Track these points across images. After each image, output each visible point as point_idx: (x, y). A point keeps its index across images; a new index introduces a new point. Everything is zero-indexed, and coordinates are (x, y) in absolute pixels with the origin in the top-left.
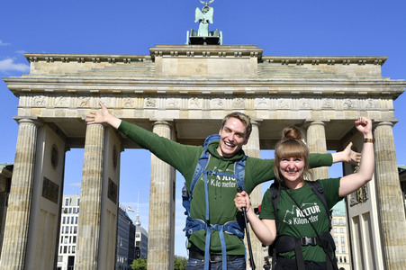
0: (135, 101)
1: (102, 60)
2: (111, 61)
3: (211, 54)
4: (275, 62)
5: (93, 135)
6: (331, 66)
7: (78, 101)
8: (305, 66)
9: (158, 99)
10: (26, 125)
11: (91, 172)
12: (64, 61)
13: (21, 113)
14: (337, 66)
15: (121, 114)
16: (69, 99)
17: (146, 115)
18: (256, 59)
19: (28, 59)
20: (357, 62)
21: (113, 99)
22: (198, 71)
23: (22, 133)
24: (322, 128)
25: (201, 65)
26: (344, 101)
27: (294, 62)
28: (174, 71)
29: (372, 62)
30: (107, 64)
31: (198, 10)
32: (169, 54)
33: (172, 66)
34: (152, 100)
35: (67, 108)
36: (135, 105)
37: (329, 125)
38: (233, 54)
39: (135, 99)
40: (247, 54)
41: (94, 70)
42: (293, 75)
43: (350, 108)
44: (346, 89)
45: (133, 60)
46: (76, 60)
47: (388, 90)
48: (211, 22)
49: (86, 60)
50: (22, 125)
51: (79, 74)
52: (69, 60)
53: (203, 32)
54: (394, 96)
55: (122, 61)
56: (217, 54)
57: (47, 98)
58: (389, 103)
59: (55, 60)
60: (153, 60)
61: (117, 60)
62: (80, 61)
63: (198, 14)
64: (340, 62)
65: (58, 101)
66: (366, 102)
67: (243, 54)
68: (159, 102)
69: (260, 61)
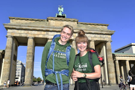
0: (43, 33)
1: (33, 20)
2: (35, 21)
3: (65, 20)
4: (81, 24)
5: (30, 42)
6: (95, 26)
7: (26, 32)
8: (89, 25)
9: (49, 32)
10: (10, 38)
11: (30, 53)
12: (21, 20)
13: (8, 34)
14: (97, 26)
15: (39, 36)
16: (23, 31)
17: (46, 36)
18: (76, 23)
19: (10, 18)
20: (102, 25)
21: (36, 32)
22: (61, 25)
23: (8, 41)
24: (94, 42)
25: (61, 23)
26: (99, 35)
27: (86, 24)
28: (54, 25)
29: (105, 25)
30: (34, 21)
31: (59, 8)
32: (53, 19)
33: (53, 23)
34: (48, 32)
35: (22, 34)
36: (43, 34)
37: (95, 42)
38: (70, 21)
39: (43, 32)
40: (74, 21)
41: (31, 23)
42: (86, 28)
43: (101, 37)
44: (100, 32)
45: (42, 21)
46: (24, 20)
47: (110, 33)
48: (63, 12)
49: (28, 20)
50: (8, 38)
51: (26, 24)
52: (22, 20)
53: (60, 14)
54: (111, 35)
55: (38, 21)
56: (66, 21)
57: (16, 30)
58: (110, 36)
59: (18, 19)
60: (48, 21)
61: (37, 20)
62: (26, 20)
63: (59, 9)
64: (98, 25)
65: (19, 31)
66: (105, 36)
67: (73, 21)
68: (50, 33)
69: (77, 23)
